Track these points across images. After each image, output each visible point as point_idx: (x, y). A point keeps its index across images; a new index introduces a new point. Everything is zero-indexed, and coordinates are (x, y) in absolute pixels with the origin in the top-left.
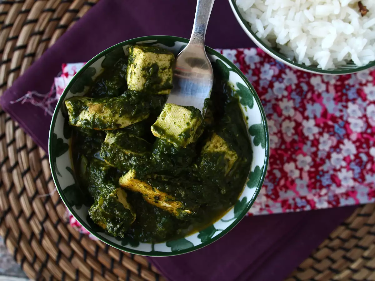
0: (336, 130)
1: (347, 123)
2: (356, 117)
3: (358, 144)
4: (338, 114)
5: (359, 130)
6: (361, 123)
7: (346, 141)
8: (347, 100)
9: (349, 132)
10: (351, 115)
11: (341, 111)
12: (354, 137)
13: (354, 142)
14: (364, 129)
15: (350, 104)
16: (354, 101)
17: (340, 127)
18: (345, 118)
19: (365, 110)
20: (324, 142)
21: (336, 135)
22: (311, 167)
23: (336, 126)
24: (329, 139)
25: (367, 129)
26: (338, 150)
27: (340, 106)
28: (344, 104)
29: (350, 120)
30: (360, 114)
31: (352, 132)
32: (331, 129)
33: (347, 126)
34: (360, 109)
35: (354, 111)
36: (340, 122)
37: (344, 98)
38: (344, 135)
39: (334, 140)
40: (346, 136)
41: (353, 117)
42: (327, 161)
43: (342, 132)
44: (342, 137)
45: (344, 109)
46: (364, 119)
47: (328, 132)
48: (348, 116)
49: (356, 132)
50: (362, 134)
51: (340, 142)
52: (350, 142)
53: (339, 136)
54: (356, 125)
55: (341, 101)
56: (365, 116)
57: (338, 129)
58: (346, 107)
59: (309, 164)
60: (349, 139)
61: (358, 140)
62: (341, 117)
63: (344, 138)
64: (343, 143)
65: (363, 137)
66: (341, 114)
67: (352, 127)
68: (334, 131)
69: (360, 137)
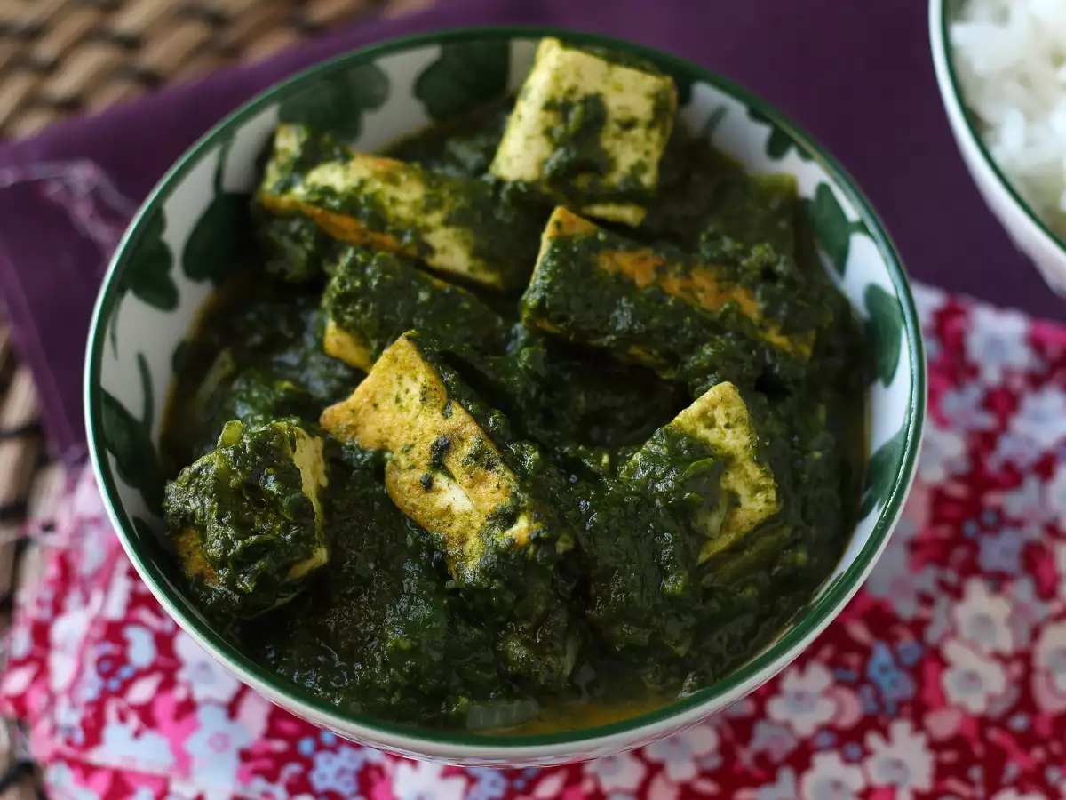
0: (873, 670)
1: (936, 659)
2: (987, 647)
3: (949, 757)
4: (906, 608)
5: (977, 704)
6: (996, 680)
7: (901, 729)
8: (971, 569)
9: (929, 695)
10: (966, 630)
11: (926, 600)
12: (943, 724)
13: (935, 746)
14: (998, 710)
15: (977, 591)
16: (998, 581)
17: (898, 662)
18: (932, 635)
19: (1036, 633)
20: (800, 697)
21: (868, 691)
22: (704, 774)
23: (882, 655)
24: (827, 693)
25: (1012, 712)
26: (854, 750)
27: (927, 579)
28: (951, 577)
29: (953, 651)
30: (1006, 643)
31: (942, 701)
32: (854, 659)
33: (930, 669)
34: (1012, 622)
35: (984, 621)
36: (907, 642)
37: (960, 554)
38: (900, 705)
39: (852, 709)
40: (907, 710)
41: (973, 646)
42: (786, 775)
43: (897, 686)
44: (891, 709)
45: (943, 601)
46: (1017, 669)
47: (833, 664)
48: (953, 633)
49: (962, 708)
50: (983, 722)
51: (875, 722)
52: (920, 740)
53: (878, 695)
54: (972, 678)
55: (942, 561)
56: (1025, 658)
57: (884, 670)
58: (957, 594)
59: (697, 760)
60: (919, 727)
61: (956, 742)
62: (918, 627)
63: (898, 715)
64: (885, 734)
65: (982, 738)
66: (924, 612)
67: (949, 681)
68: (863, 668)
69: (971, 731)
